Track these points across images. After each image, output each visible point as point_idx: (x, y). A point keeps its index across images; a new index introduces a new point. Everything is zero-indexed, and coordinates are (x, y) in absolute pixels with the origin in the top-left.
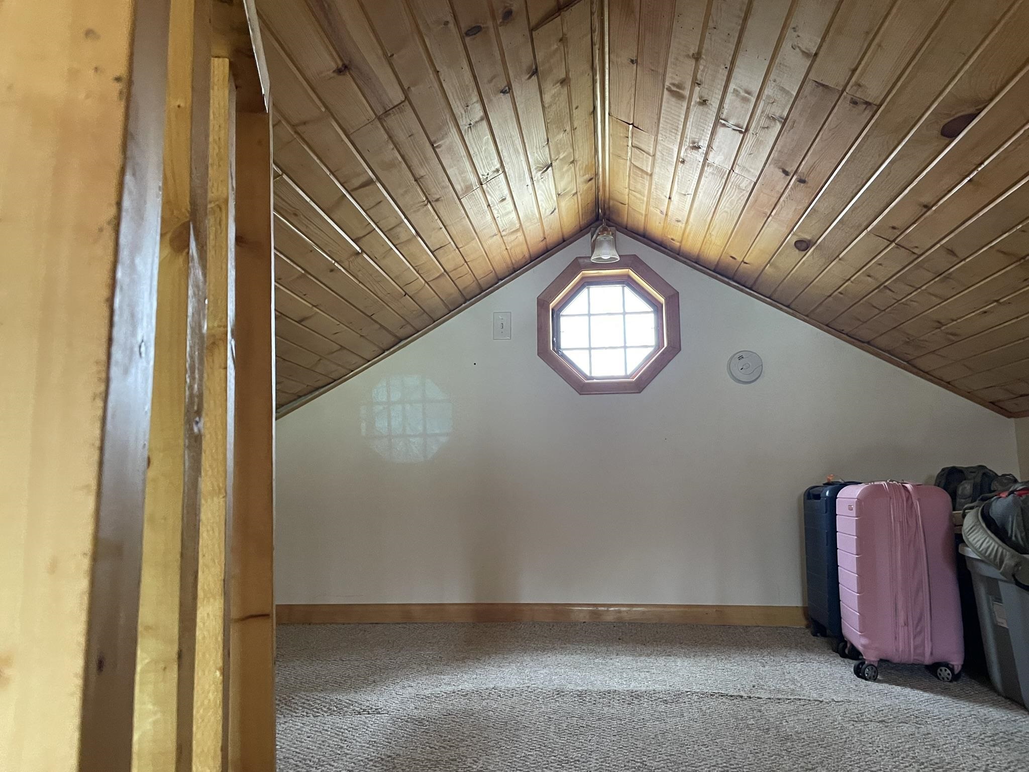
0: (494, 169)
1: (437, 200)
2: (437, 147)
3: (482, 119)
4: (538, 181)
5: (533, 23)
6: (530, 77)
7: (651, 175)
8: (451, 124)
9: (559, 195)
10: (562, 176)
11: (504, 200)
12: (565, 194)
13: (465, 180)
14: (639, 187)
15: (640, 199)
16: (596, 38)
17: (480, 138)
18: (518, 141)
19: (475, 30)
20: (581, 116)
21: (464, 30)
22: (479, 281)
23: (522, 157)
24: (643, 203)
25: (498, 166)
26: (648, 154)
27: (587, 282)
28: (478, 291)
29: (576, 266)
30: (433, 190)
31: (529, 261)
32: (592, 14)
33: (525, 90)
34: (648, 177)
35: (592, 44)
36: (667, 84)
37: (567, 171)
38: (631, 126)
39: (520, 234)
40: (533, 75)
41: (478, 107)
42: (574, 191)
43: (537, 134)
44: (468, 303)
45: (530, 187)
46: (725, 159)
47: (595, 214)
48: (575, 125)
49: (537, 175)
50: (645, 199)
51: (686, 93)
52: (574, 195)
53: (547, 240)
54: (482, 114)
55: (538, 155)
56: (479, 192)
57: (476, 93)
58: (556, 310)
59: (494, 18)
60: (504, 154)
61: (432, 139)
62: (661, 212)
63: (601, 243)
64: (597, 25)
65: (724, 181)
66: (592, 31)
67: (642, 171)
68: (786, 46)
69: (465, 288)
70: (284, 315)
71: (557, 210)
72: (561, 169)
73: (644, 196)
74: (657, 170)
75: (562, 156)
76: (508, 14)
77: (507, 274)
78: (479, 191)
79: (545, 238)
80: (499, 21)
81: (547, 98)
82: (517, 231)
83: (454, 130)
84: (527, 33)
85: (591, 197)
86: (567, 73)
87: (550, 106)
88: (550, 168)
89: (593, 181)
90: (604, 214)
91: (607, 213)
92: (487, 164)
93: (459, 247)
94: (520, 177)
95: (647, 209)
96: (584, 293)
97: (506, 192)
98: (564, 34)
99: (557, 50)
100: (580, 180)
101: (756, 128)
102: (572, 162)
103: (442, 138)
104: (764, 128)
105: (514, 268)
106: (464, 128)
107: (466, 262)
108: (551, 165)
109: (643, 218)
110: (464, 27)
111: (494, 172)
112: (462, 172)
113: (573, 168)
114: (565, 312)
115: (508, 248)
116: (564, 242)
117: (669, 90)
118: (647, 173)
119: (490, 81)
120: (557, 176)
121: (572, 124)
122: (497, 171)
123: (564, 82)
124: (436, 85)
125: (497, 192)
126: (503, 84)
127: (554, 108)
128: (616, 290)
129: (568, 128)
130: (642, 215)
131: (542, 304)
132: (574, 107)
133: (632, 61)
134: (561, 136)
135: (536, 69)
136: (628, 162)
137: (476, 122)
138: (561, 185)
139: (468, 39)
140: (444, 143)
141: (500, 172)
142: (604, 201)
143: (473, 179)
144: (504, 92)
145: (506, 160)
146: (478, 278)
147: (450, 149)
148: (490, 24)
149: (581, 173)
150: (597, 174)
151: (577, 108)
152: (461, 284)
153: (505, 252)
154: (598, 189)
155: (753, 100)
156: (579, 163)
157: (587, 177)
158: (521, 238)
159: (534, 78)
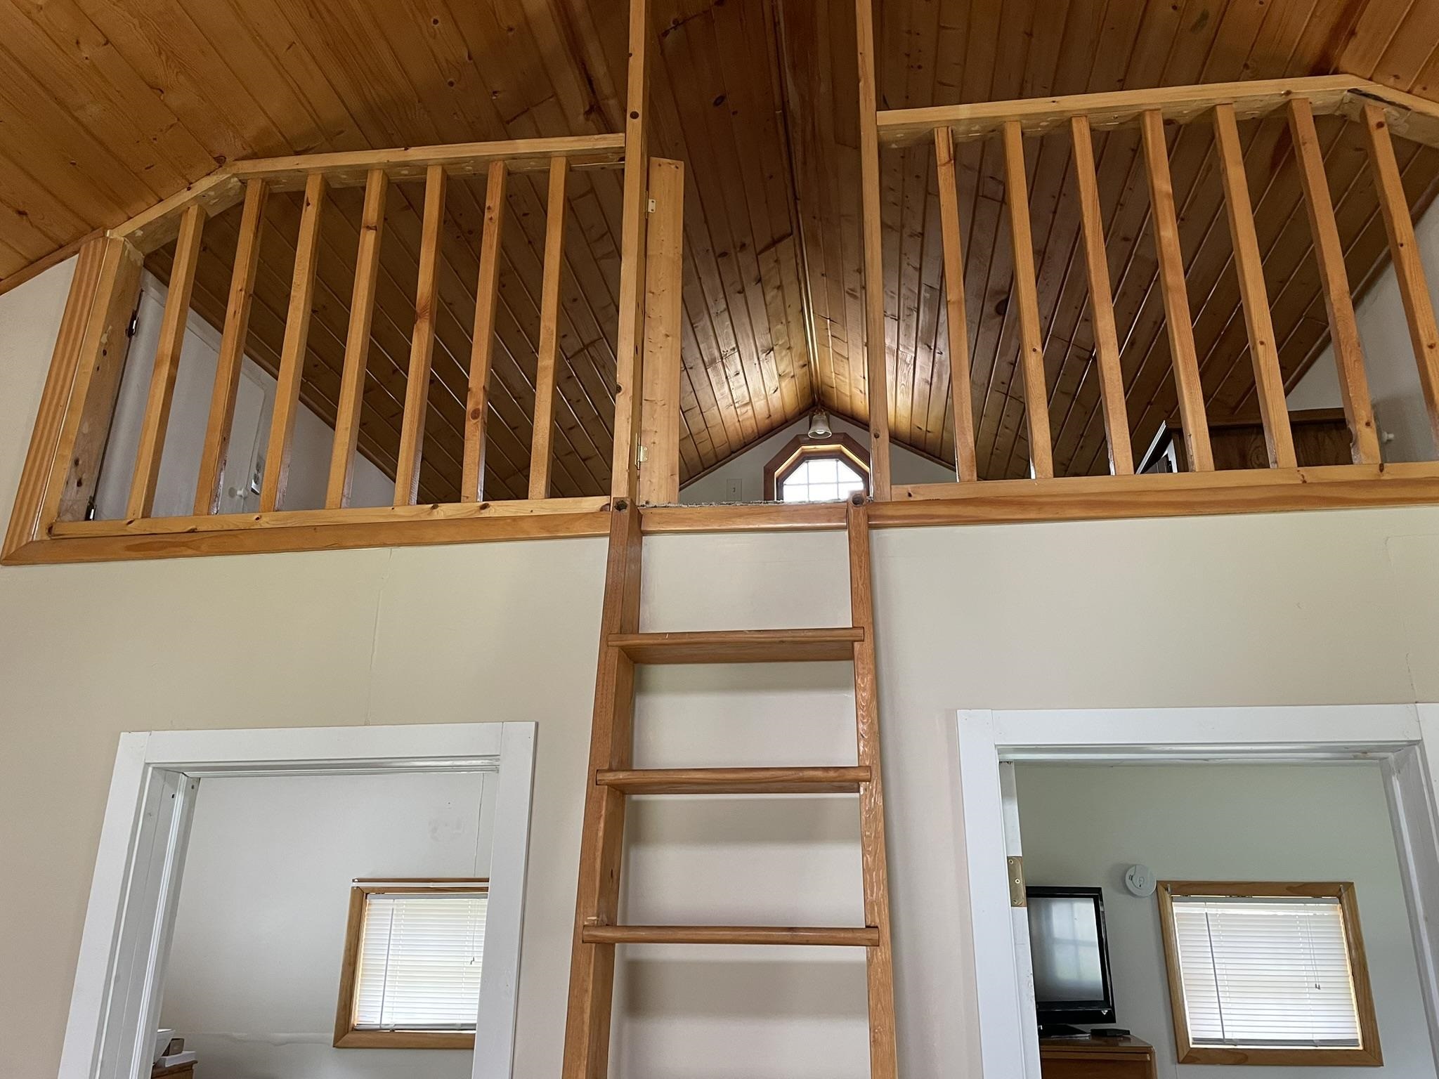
0: (731, 347)
1: (691, 368)
2: (696, 327)
3: (725, 310)
4: (763, 362)
5: (758, 251)
6: (756, 284)
7: (848, 359)
8: (705, 312)
9: (780, 375)
10: (782, 359)
11: (738, 374)
12: (784, 376)
13: (712, 354)
14: (842, 371)
15: (843, 381)
16: (799, 261)
17: (723, 323)
18: (749, 328)
19: (724, 254)
20: (793, 313)
21: (717, 255)
22: (716, 450)
23: (752, 341)
24: (846, 385)
25: (734, 346)
26: (844, 341)
27: (806, 457)
28: (714, 462)
29: (796, 442)
30: (690, 360)
31: (757, 437)
32: (795, 246)
33: (753, 292)
34: (846, 360)
35: (797, 264)
36: (846, 289)
37: (785, 355)
38: (828, 320)
39: (749, 407)
40: (758, 282)
41: (723, 301)
42: (792, 374)
43: (761, 324)
44: (706, 471)
45: (757, 365)
46: (892, 341)
47: (811, 400)
48: (790, 319)
49: (763, 356)
50: (847, 381)
51: (858, 295)
52: (792, 377)
53: (772, 417)
54: (725, 306)
55: (763, 340)
56: (720, 366)
57: (722, 292)
58: (780, 479)
59: (735, 248)
60: (739, 337)
61: (693, 322)
62: (861, 391)
63: (817, 422)
64: (798, 252)
65: (895, 358)
66: (796, 256)
67: (842, 356)
68: (904, 265)
69: (705, 455)
70: (577, 452)
71: (779, 389)
72: (780, 353)
73: (846, 378)
74: (851, 354)
75: (780, 343)
76: (743, 246)
77: (739, 447)
78: (720, 364)
79: (770, 416)
80: (738, 249)
81: (768, 298)
82: (746, 404)
83: (706, 316)
84: (755, 257)
85: (807, 382)
86: (781, 282)
87: (770, 304)
88: (772, 352)
89: (807, 367)
90: (819, 399)
91: (822, 398)
92: (727, 345)
93: (703, 411)
94: (750, 356)
95: (851, 391)
96: (804, 465)
97: (739, 367)
98: (778, 258)
99: (773, 268)
100: (796, 364)
101: (903, 317)
102: (789, 348)
103: (699, 321)
104: (908, 316)
105: (745, 442)
106: (713, 316)
107: (707, 427)
108: (772, 349)
109: (849, 398)
110: (718, 251)
111: (731, 350)
112: (710, 347)
113: (789, 354)
114: (787, 482)
115: (740, 420)
116: (786, 422)
117: (847, 292)
118: (845, 358)
119: (731, 285)
120: (778, 359)
121: (787, 319)
122: (734, 349)
123: (780, 287)
124: (699, 285)
125: (733, 367)
126: (739, 288)
127: (773, 305)
128: (830, 464)
129: (784, 321)
130: (846, 395)
131: (769, 472)
132: (787, 306)
133: (823, 275)
134: (779, 326)
135: (761, 278)
136: (831, 349)
137: (721, 312)
138: (781, 368)
139: (719, 260)
140: (700, 325)
141: (736, 350)
142: (818, 387)
143: (717, 354)
144: (739, 292)
145: (740, 341)
146: (716, 447)
147: (703, 329)
148: (732, 251)
149: (797, 359)
150: (809, 362)
151: (789, 306)
152: (703, 452)
153: (737, 424)
154: (811, 375)
155: (897, 297)
156: (794, 350)
157: (801, 363)
158: (750, 413)
159: (759, 284)
